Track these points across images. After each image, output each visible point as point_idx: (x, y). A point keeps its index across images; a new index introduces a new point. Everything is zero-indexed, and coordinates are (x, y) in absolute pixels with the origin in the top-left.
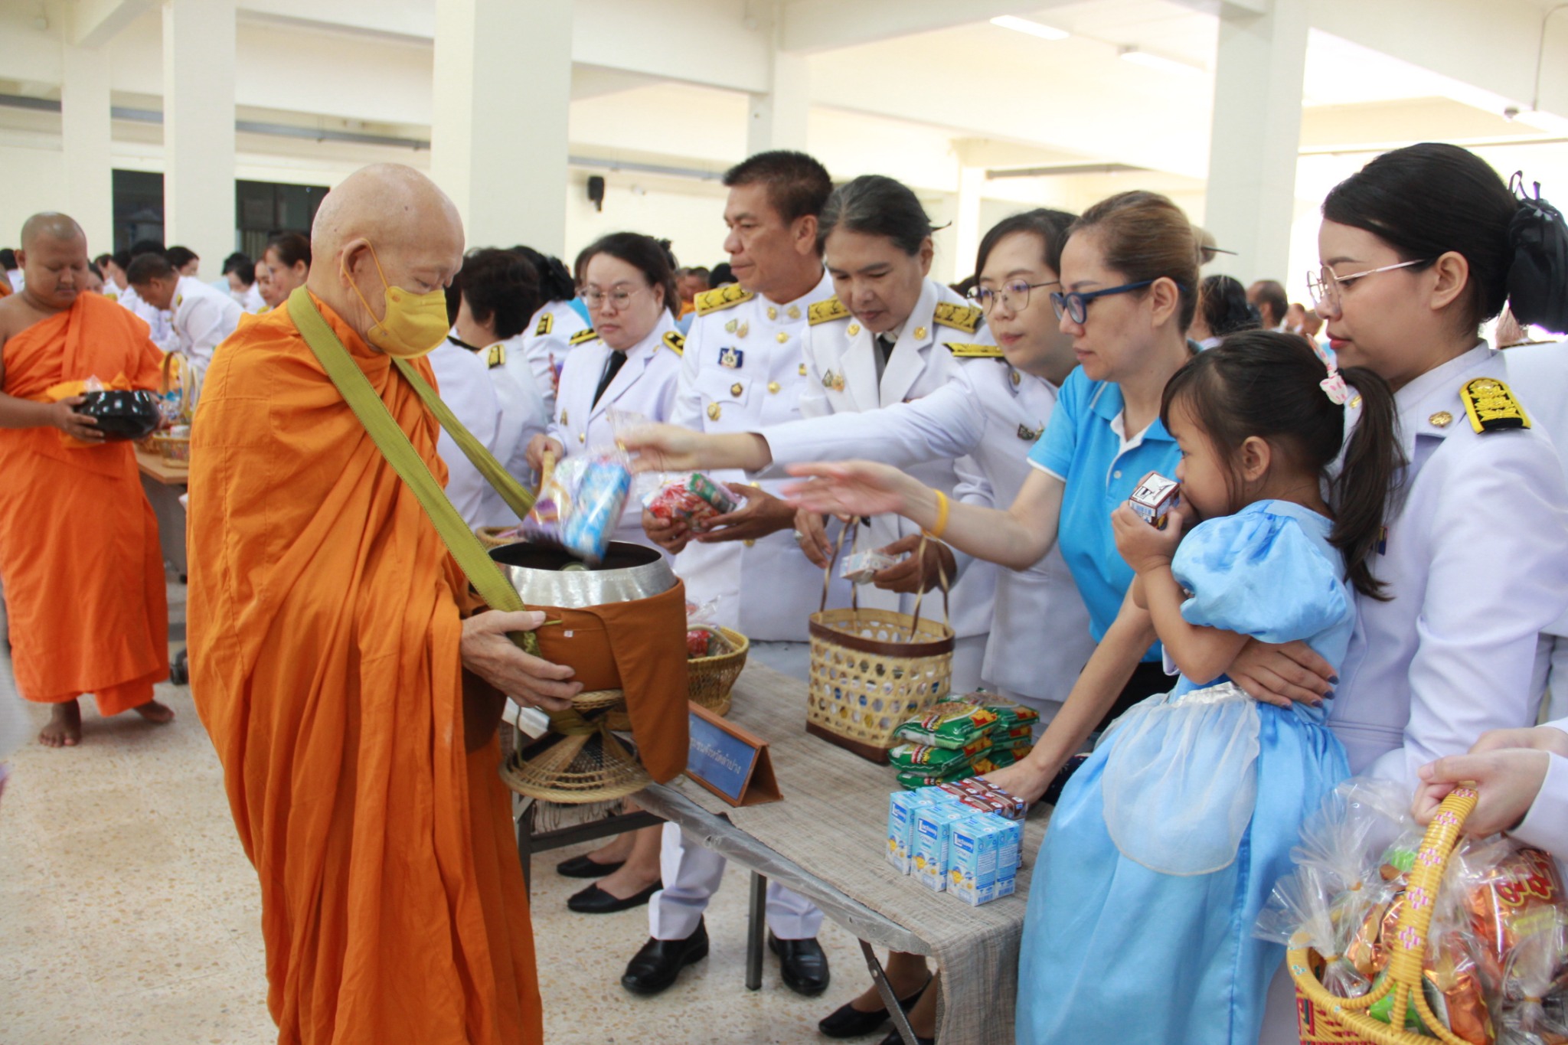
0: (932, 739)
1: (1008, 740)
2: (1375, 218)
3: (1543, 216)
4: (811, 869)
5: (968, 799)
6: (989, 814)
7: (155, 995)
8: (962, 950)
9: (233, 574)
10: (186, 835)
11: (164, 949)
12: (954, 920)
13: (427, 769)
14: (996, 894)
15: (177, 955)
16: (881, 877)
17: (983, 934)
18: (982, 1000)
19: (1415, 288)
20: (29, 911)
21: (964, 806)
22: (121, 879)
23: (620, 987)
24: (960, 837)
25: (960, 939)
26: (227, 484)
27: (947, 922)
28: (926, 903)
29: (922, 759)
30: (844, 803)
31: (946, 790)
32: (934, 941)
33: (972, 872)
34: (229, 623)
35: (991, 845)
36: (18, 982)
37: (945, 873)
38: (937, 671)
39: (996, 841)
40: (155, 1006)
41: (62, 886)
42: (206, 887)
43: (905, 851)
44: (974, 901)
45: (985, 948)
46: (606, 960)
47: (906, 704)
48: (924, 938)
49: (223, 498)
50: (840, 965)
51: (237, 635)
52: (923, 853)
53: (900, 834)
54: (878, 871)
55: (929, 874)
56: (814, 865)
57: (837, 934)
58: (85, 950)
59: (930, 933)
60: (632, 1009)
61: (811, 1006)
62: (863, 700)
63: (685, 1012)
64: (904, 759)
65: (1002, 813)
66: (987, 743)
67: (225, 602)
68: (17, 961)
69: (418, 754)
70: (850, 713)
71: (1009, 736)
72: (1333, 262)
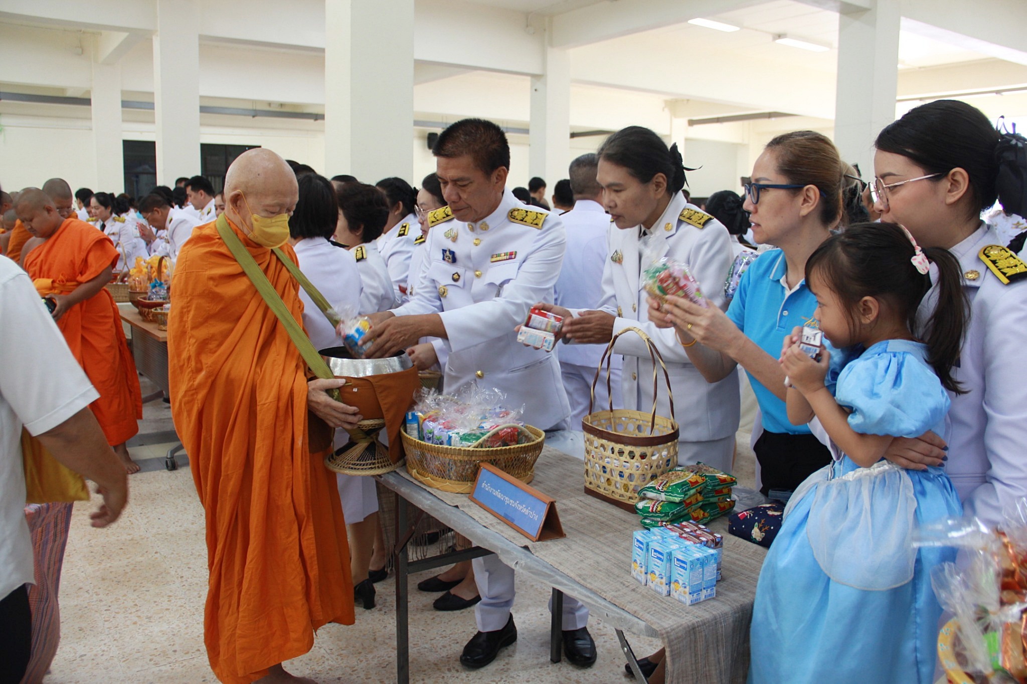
0: (663, 497)
1: (713, 497)
2: (909, 148)
3: (1016, 144)
4: (582, 582)
5: (684, 535)
6: (698, 545)
7: (161, 670)
8: (680, 634)
9: (193, 359)
10: (178, 567)
11: (165, 641)
12: (674, 615)
13: (290, 458)
14: (703, 598)
15: (174, 645)
16: (627, 587)
17: (693, 624)
18: (694, 668)
19: (935, 192)
20: (81, 617)
21: (682, 540)
22: (138, 596)
23: (458, 663)
24: (678, 560)
25: (678, 627)
26: (188, 314)
27: (670, 616)
28: (657, 604)
29: (656, 509)
30: (606, 538)
31: (670, 529)
32: (660, 628)
33: (687, 583)
34: (191, 383)
35: (699, 565)
36: (75, 662)
37: (669, 584)
38: (669, 452)
39: (703, 562)
40: (161, 677)
41: (101, 601)
42: (192, 601)
43: (643, 570)
44: (688, 602)
45: (695, 633)
46: (450, 645)
47: (650, 475)
48: (654, 627)
49: (186, 321)
50: (603, 646)
51: (195, 389)
52: (655, 571)
53: (640, 558)
54: (626, 583)
55: (659, 584)
56: (584, 579)
57: (601, 626)
58: (115, 642)
59: (658, 623)
60: (467, 677)
61: (585, 673)
62: (621, 475)
63: (502, 678)
64: (644, 510)
65: (706, 544)
66: (700, 498)
67: (189, 373)
68: (74, 649)
69: (285, 451)
70: (613, 483)
71: (714, 494)
72: (883, 176)
